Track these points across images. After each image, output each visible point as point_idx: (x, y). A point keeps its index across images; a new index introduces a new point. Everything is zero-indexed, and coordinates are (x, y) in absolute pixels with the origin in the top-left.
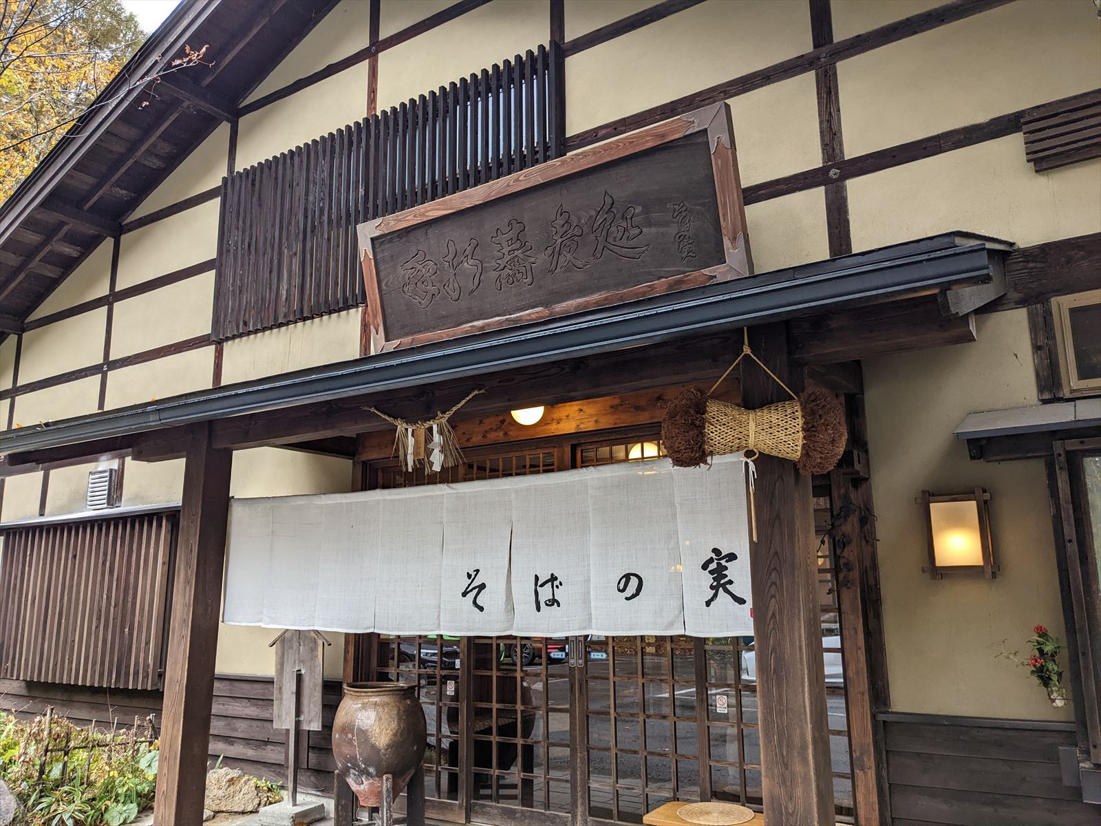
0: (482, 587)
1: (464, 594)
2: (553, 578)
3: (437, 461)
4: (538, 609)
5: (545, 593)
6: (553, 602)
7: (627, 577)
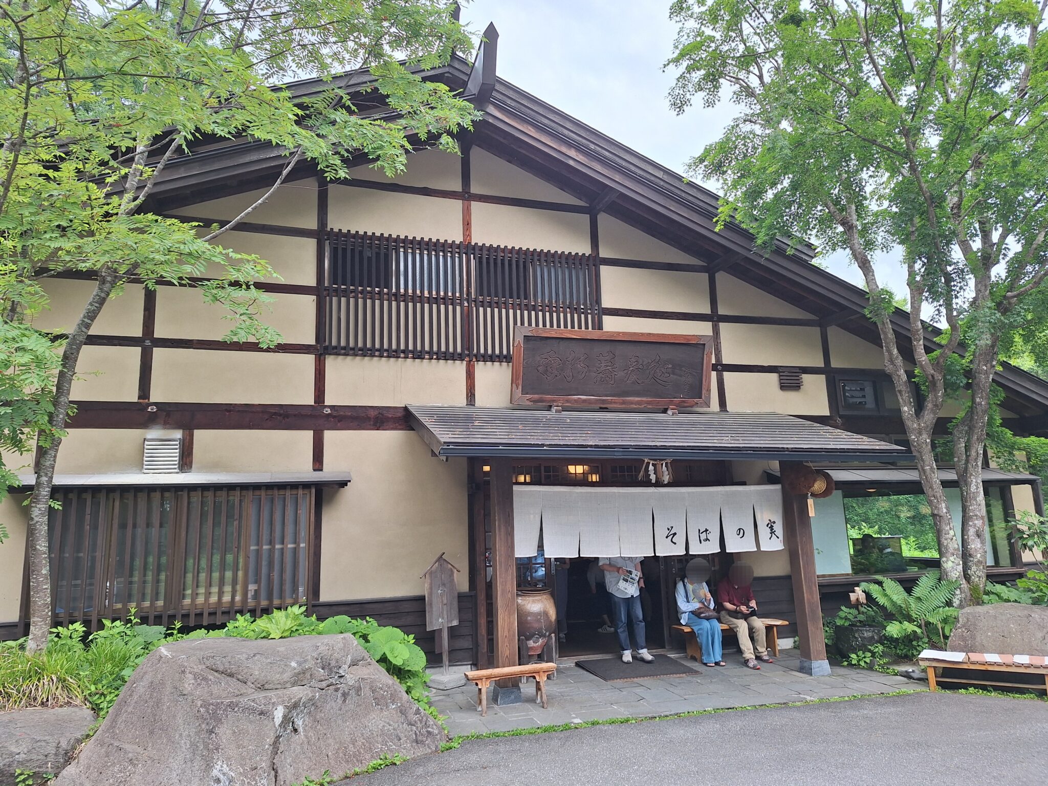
0: (675, 534)
1: (667, 537)
2: (706, 530)
3: (666, 479)
4: (701, 543)
5: (703, 536)
6: (707, 539)
7: (740, 529)
